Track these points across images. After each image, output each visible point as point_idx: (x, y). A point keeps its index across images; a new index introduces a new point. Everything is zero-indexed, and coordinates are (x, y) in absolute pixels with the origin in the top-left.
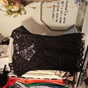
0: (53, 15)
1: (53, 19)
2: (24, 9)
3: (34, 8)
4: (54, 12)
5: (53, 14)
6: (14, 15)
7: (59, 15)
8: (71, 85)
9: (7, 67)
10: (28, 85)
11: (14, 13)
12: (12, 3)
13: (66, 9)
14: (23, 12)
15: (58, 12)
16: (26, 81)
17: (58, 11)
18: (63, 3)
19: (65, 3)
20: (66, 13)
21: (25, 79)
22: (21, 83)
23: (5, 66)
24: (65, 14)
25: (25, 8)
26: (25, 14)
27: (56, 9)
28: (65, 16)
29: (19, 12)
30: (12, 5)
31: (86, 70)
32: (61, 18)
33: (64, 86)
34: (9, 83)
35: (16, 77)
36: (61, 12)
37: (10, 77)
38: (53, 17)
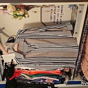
0: (51, 17)
1: (51, 20)
2: (27, 14)
3: (35, 12)
4: (51, 15)
6: (19, 18)
7: (56, 17)
8: (67, 76)
10: (32, 76)
11: (19, 16)
12: (18, 9)
13: (62, 12)
14: (26, 16)
15: (55, 15)
17: (55, 13)
18: (59, 7)
19: (60, 7)
21: (29, 71)
22: (25, 74)
23: (12, 60)
24: (61, 16)
25: (28, 12)
26: (28, 17)
27: (53, 12)
28: (61, 18)
29: (24, 15)
30: (19, 11)
31: (80, 63)
32: (58, 19)
33: (62, 76)
34: (15, 74)
35: (21, 70)
36: (58, 15)
37: (16, 69)
38: (51, 19)
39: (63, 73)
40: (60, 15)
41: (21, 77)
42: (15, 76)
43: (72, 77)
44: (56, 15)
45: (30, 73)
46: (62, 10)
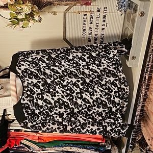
0: (84, 30)
1: (84, 36)
3: (54, 13)
4: (85, 26)
5: (84, 28)
7: (93, 29)
9: (7, 113)
10: (43, 145)
11: (22, 21)
12: (20, 1)
13: (104, 21)
14: (37, 18)
15: (91, 26)
16: (39, 139)
17: (91, 23)
18: (99, 10)
19: (102, 10)
20: (103, 27)
21: (38, 135)
22: (30, 141)
23: (5, 110)
24: (103, 29)
26: (40, 21)
27: (88, 20)
28: (103, 33)
30: (20, 4)
32: (96, 35)
33: (105, 146)
34: (10, 142)
35: (23, 132)
36: (97, 26)
37: (13, 131)
38: (84, 34)
39: (107, 139)
40: (100, 27)
41: (22, 147)
42: (10, 146)
43: (124, 150)
44: (94, 26)
45: (41, 139)
46: (105, 17)
